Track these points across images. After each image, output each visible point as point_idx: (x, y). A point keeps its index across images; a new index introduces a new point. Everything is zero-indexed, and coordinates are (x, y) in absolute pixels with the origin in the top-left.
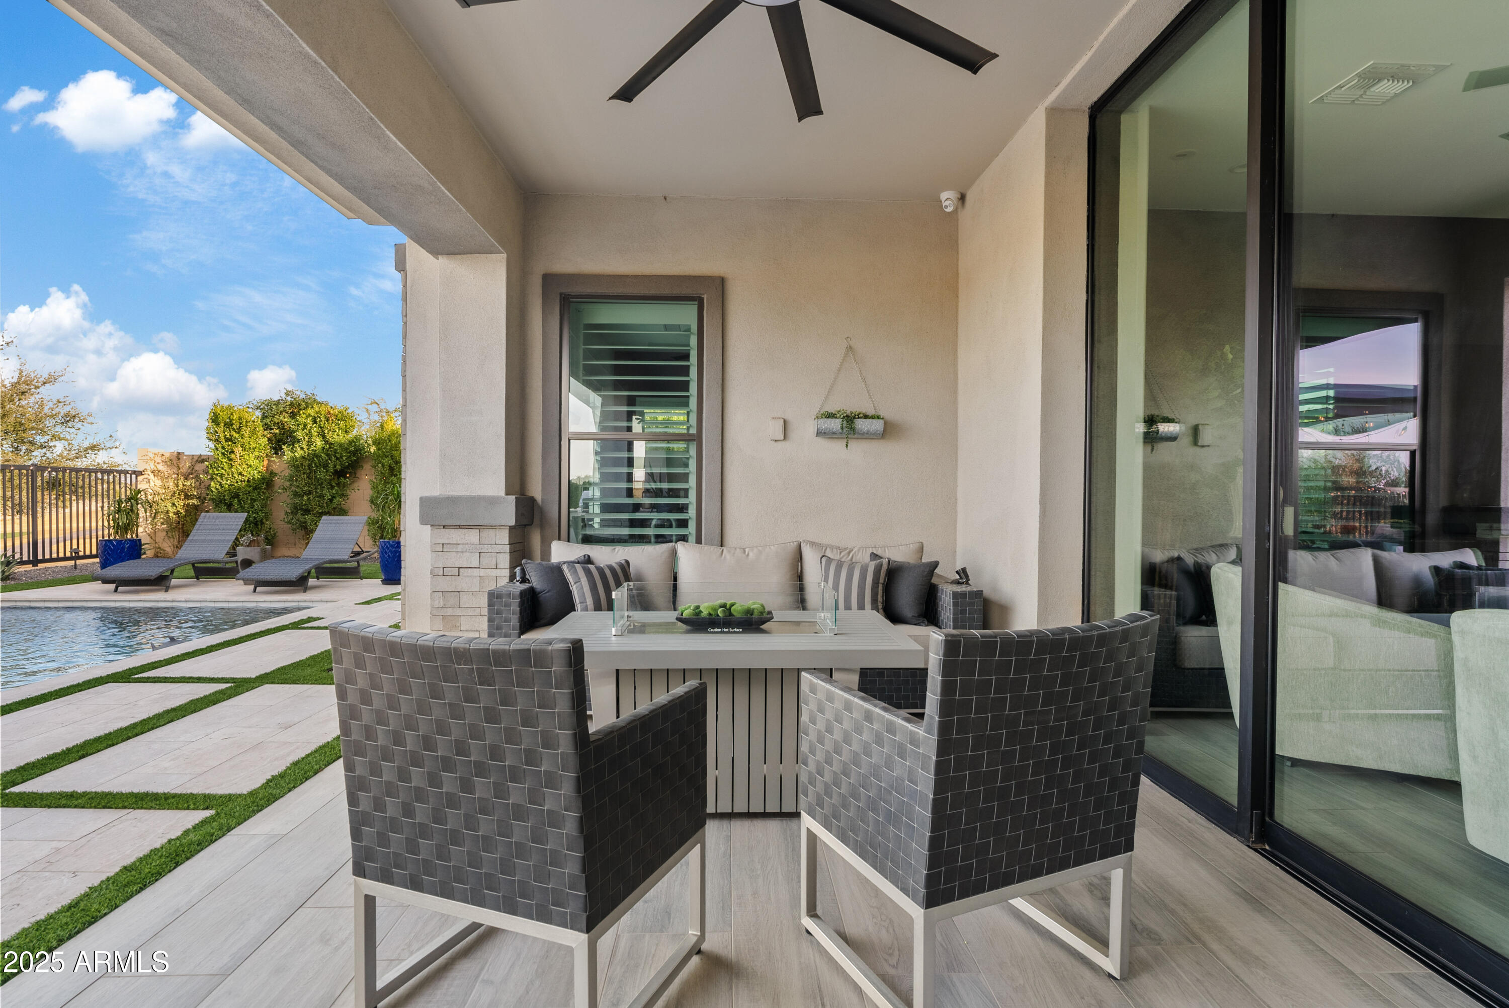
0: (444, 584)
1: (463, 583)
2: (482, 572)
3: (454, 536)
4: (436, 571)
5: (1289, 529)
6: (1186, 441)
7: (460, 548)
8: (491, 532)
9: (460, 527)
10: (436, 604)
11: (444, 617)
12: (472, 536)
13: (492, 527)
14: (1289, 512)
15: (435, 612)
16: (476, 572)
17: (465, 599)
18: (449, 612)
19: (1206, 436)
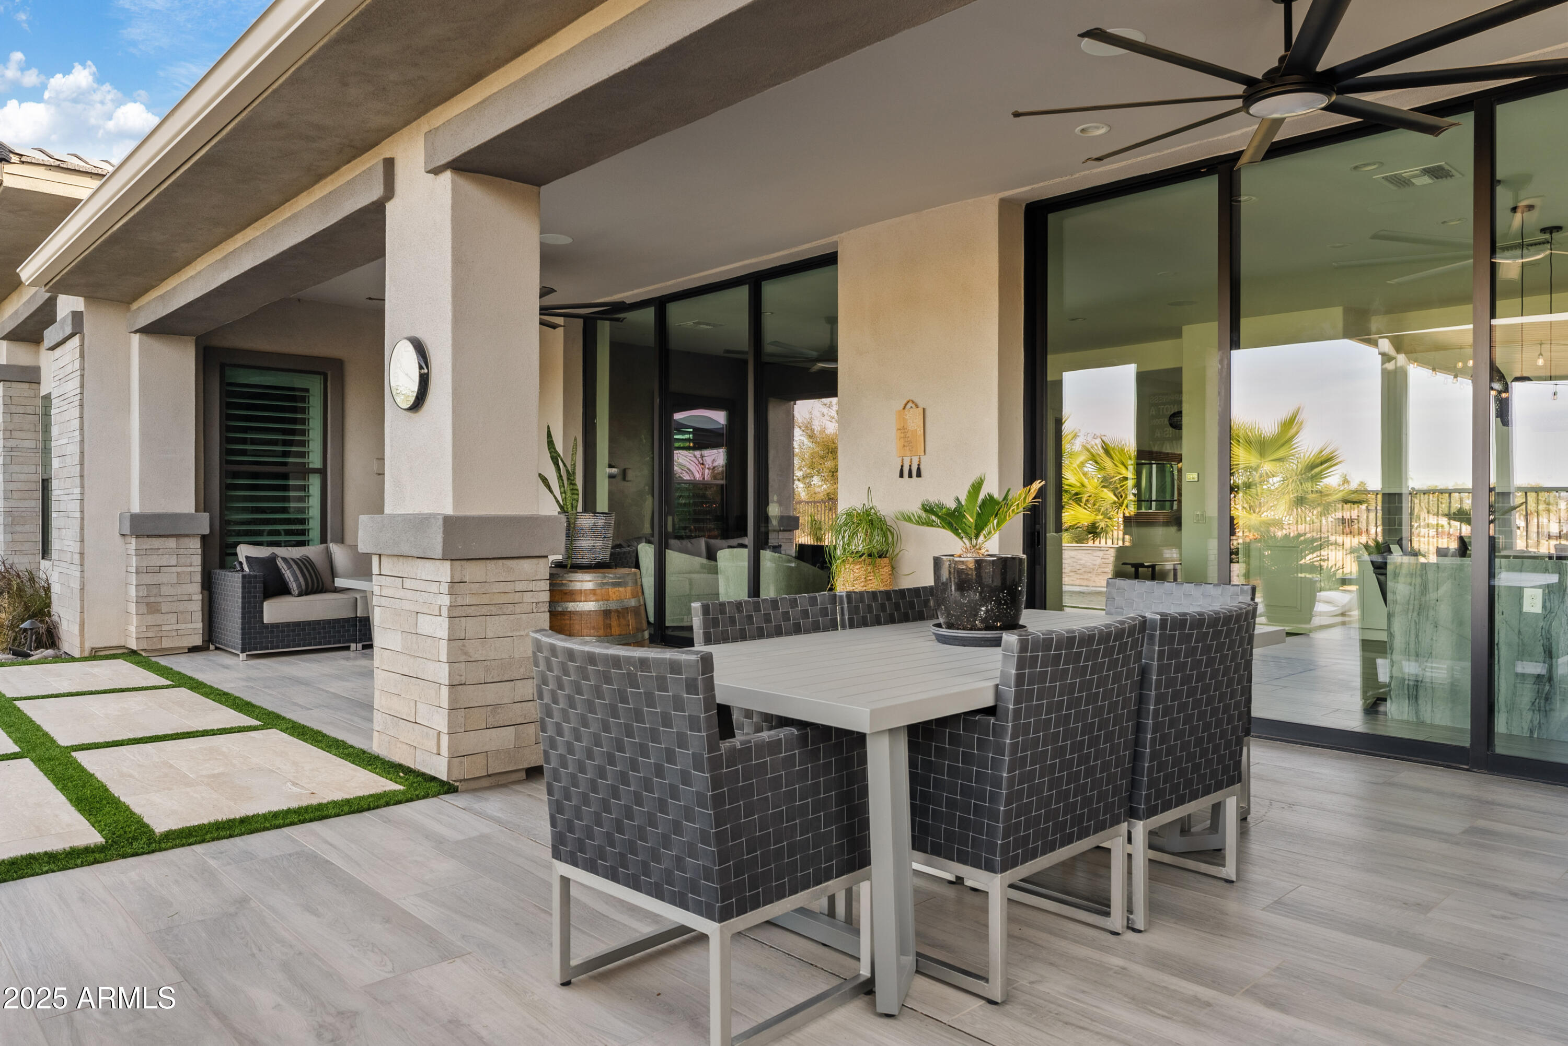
0: (148, 579)
1: (162, 578)
2: (179, 569)
3: (156, 543)
4: (140, 570)
5: (670, 529)
6: (619, 478)
7: (160, 552)
8: (186, 540)
9: (160, 536)
10: (141, 594)
11: (147, 604)
12: (172, 543)
13: (188, 536)
14: (670, 519)
15: (139, 601)
16: (174, 569)
17: (165, 590)
18: (152, 599)
19: (630, 475)
